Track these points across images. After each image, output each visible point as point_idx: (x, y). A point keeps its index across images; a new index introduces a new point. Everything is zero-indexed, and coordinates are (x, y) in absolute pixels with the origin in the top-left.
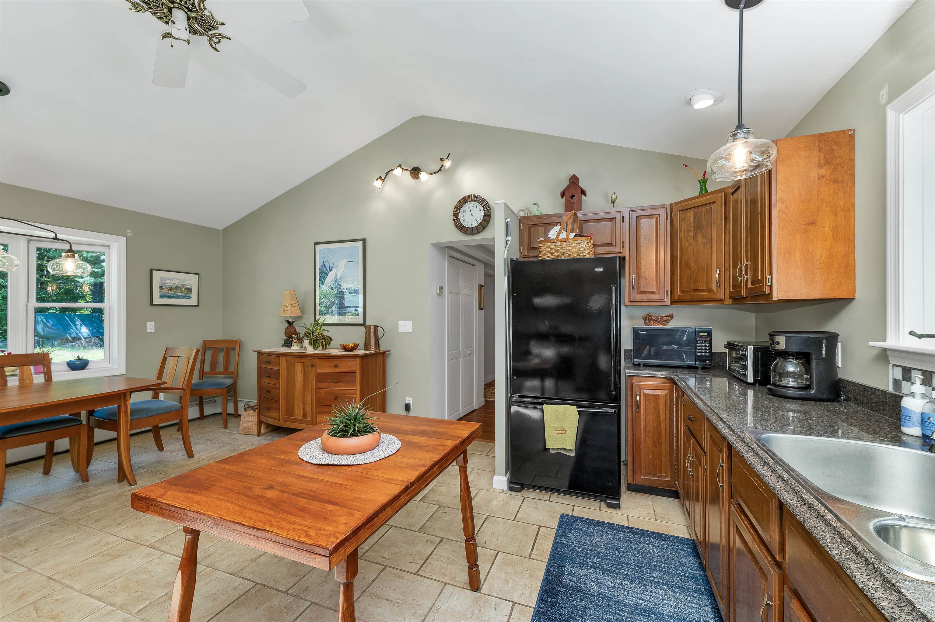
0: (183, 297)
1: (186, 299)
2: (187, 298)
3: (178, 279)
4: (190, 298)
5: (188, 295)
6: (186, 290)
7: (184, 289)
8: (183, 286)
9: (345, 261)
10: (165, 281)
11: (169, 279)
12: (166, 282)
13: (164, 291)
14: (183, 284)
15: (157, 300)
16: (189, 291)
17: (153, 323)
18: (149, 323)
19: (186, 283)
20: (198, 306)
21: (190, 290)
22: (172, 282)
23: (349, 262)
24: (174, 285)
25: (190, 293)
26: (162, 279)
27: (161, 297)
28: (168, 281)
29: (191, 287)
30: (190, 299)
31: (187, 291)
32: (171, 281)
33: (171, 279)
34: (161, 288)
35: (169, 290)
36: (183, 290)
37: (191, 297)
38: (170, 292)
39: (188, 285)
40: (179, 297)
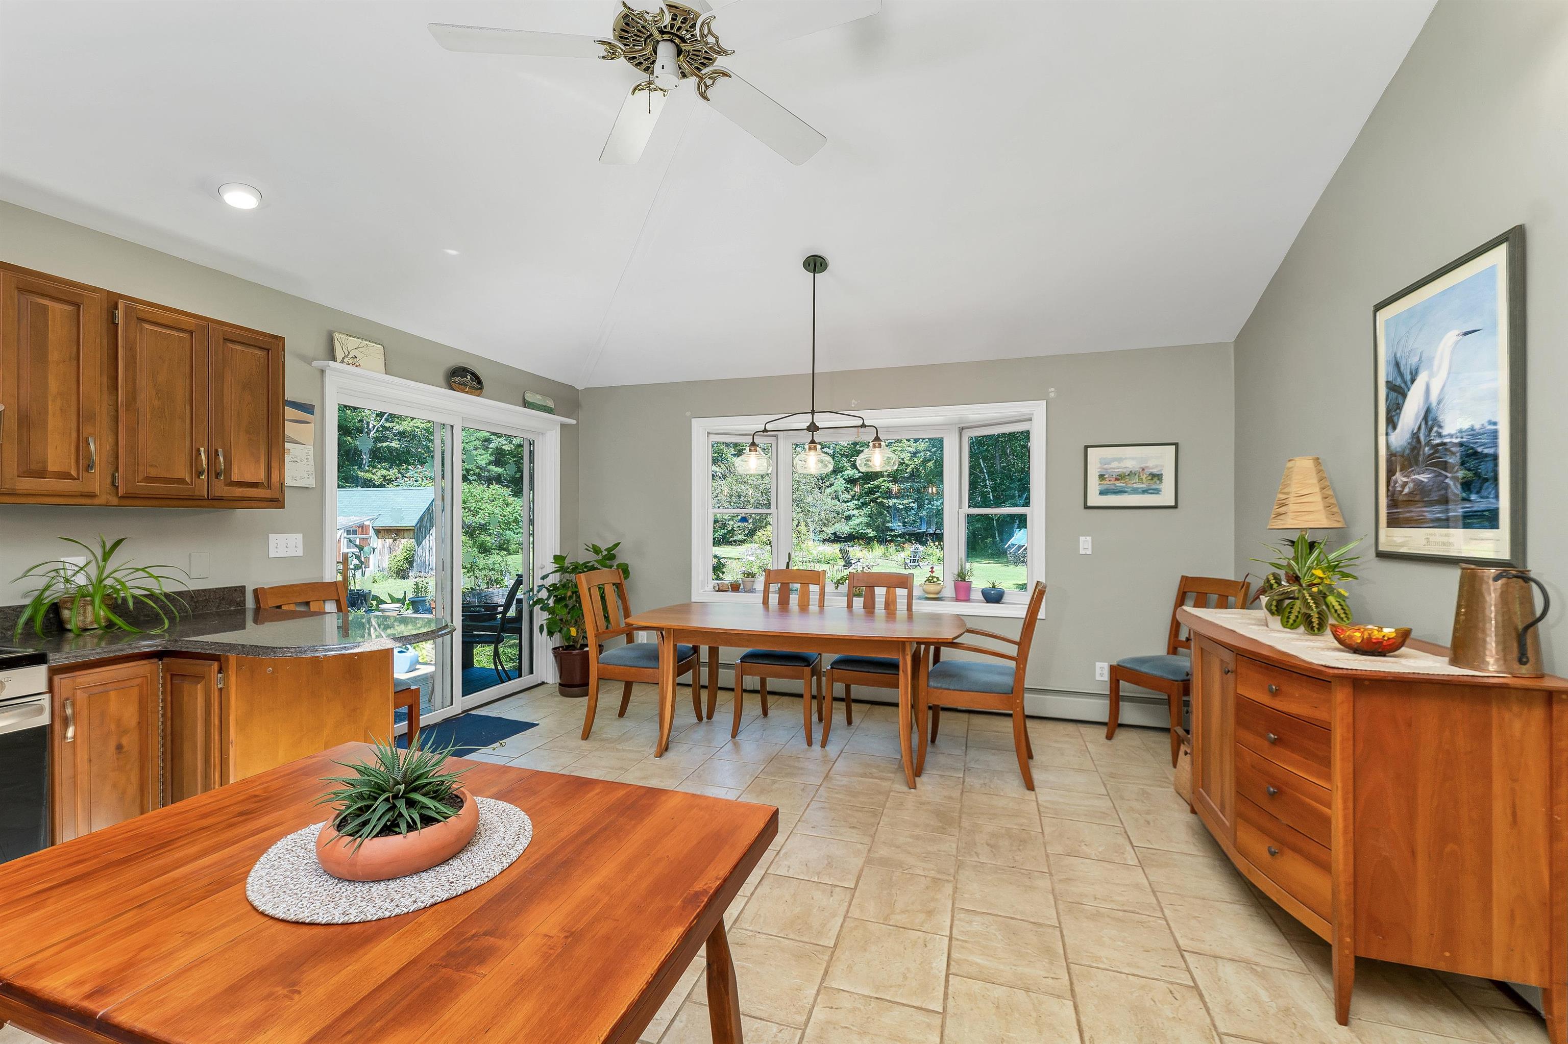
0: (1145, 492)
1: (1150, 495)
2: (1151, 493)
3: (1133, 459)
4: (1157, 491)
5: (1154, 486)
6: (1150, 478)
7: (1145, 476)
8: (1143, 470)
9: (1452, 337)
10: (1109, 464)
11: (1114, 460)
12: (1110, 466)
13: (1107, 484)
14: (1143, 465)
15: (1095, 499)
16: (1155, 479)
17: (1089, 539)
18: (1082, 539)
19: (1150, 464)
20: (1175, 507)
21: (1157, 477)
22: (1122, 465)
23: (1466, 334)
24: (1124, 470)
25: (1158, 482)
26: (1104, 462)
27: (1102, 493)
28: (1114, 465)
29: (1161, 470)
30: (1157, 493)
31: (1152, 479)
32: (1119, 463)
33: (1120, 460)
34: (1102, 477)
35: (1117, 479)
36: (1144, 478)
37: (1160, 491)
38: (1118, 484)
39: (1152, 469)
40: (1135, 491)
